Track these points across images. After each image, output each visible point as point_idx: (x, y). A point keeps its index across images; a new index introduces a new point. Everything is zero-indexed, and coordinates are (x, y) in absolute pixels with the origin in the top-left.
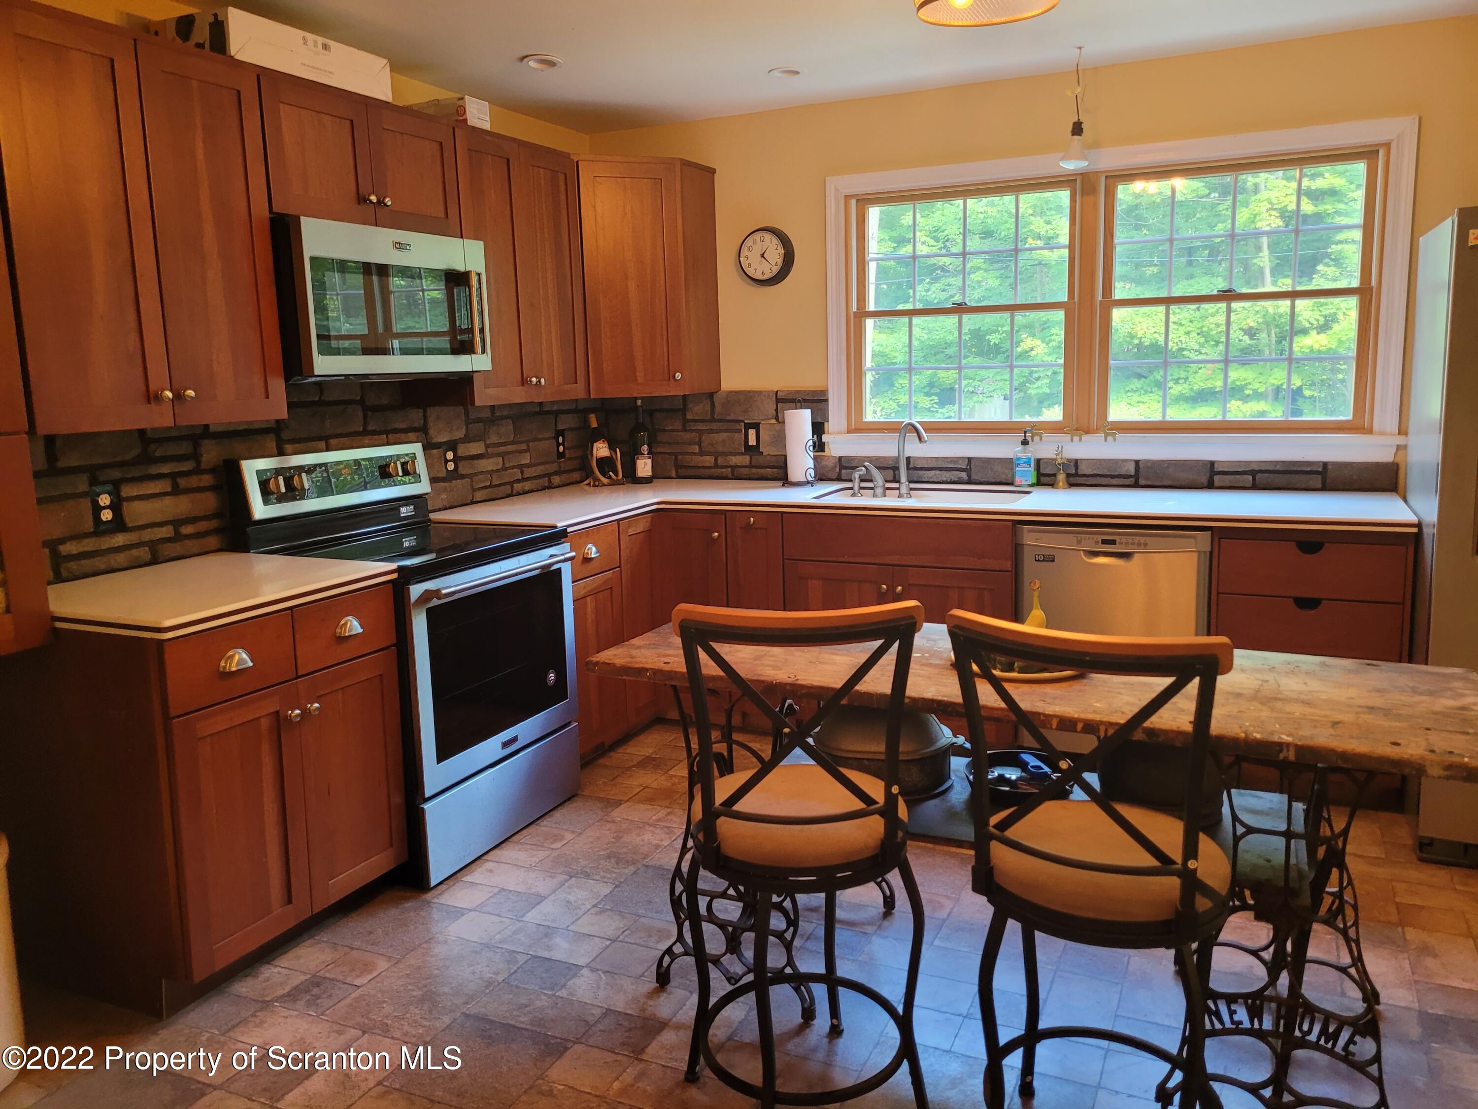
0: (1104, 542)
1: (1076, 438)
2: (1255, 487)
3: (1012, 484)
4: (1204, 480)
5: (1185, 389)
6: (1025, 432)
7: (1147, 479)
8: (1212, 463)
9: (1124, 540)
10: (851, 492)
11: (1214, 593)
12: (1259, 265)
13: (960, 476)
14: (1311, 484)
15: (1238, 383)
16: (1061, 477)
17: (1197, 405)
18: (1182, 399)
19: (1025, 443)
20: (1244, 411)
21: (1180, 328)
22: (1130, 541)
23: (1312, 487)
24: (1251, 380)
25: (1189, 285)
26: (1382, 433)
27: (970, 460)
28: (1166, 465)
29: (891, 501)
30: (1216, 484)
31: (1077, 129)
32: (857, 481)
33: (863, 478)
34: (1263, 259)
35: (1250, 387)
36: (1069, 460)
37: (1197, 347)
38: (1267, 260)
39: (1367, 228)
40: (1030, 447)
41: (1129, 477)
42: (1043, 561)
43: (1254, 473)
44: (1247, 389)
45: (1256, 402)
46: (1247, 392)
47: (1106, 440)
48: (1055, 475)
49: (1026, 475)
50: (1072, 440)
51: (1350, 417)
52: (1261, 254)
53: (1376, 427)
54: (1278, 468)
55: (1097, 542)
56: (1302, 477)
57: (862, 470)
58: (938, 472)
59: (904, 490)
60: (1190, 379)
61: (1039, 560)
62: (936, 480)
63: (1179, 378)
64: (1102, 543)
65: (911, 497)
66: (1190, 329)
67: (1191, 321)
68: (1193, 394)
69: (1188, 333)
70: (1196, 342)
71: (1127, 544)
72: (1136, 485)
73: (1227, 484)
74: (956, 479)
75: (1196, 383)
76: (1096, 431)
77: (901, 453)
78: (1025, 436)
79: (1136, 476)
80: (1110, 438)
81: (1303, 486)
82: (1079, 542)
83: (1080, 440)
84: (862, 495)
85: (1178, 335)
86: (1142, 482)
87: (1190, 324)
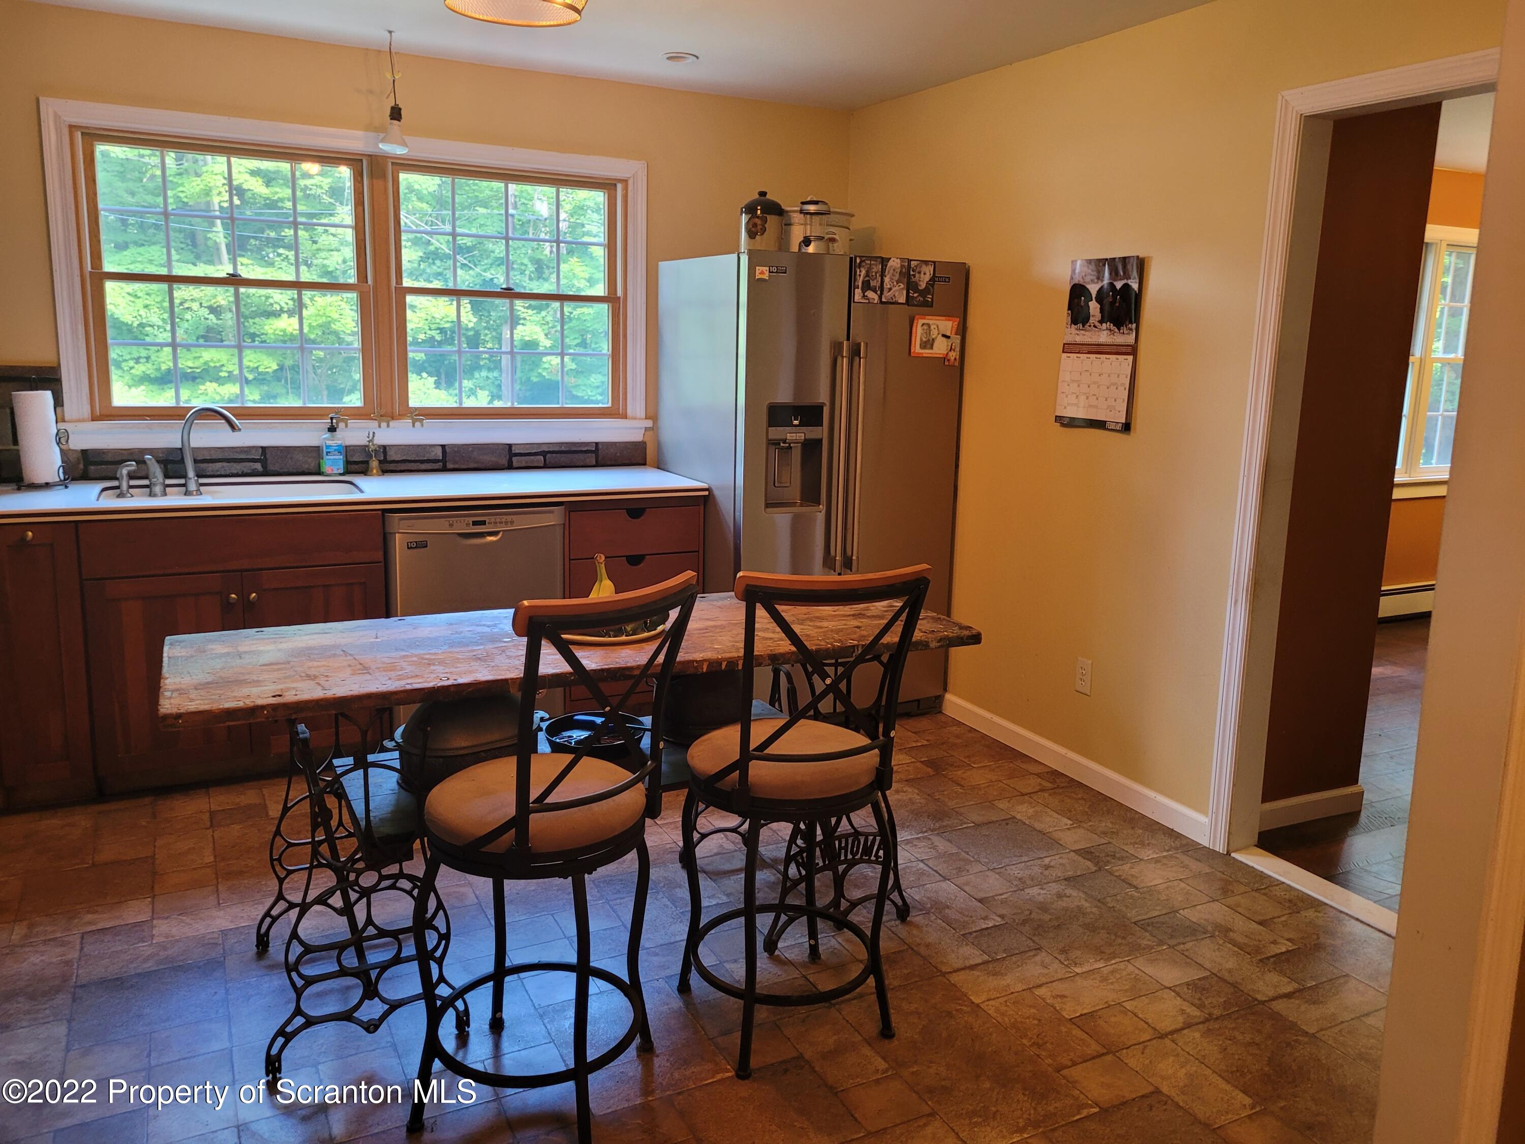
0: (475, 523)
1: (384, 425)
2: (547, 466)
3: (319, 473)
4: (504, 461)
5: (149, 369)
6: (332, 419)
7: (455, 462)
8: (510, 446)
9: (493, 519)
10: (118, 491)
11: (567, 560)
12: (215, 241)
13: (254, 467)
14: (588, 462)
15: (212, 364)
16: (374, 464)
17: (165, 387)
18: (145, 379)
19: (332, 429)
20: (222, 393)
21: (137, 301)
22: (498, 520)
23: (589, 464)
24: (224, 362)
25: (138, 253)
26: (634, 418)
27: (264, 449)
28: (470, 449)
29: (174, 500)
30: (515, 464)
31: (396, 114)
32: (125, 478)
33: (132, 475)
34: (218, 234)
35: (224, 369)
36: (379, 446)
37: (160, 323)
38: (221, 235)
39: (611, 247)
40: (338, 433)
41: (436, 461)
42: (416, 547)
43: (544, 454)
44: (221, 371)
45: (232, 385)
46: (223, 374)
47: (414, 426)
48: (367, 462)
49: (333, 464)
50: (380, 426)
51: (609, 405)
52: (215, 229)
53: (630, 412)
54: (563, 448)
55: (468, 525)
56: (581, 456)
57: (131, 465)
58: (225, 464)
59: (192, 486)
60: (153, 358)
61: (411, 548)
62: (223, 473)
63: (139, 358)
64: (473, 525)
65: (201, 494)
66: (148, 302)
67: (148, 294)
68: (159, 375)
69: (146, 306)
70: (159, 318)
71: (495, 523)
72: (444, 469)
73: (524, 464)
74: (249, 471)
75: (164, 363)
76: (401, 416)
77: (186, 443)
78: (332, 423)
79: (444, 460)
80: (418, 424)
81: (582, 464)
82: (451, 525)
83: (388, 426)
84: (132, 496)
85: (136, 309)
86: (450, 466)
87: (148, 297)
